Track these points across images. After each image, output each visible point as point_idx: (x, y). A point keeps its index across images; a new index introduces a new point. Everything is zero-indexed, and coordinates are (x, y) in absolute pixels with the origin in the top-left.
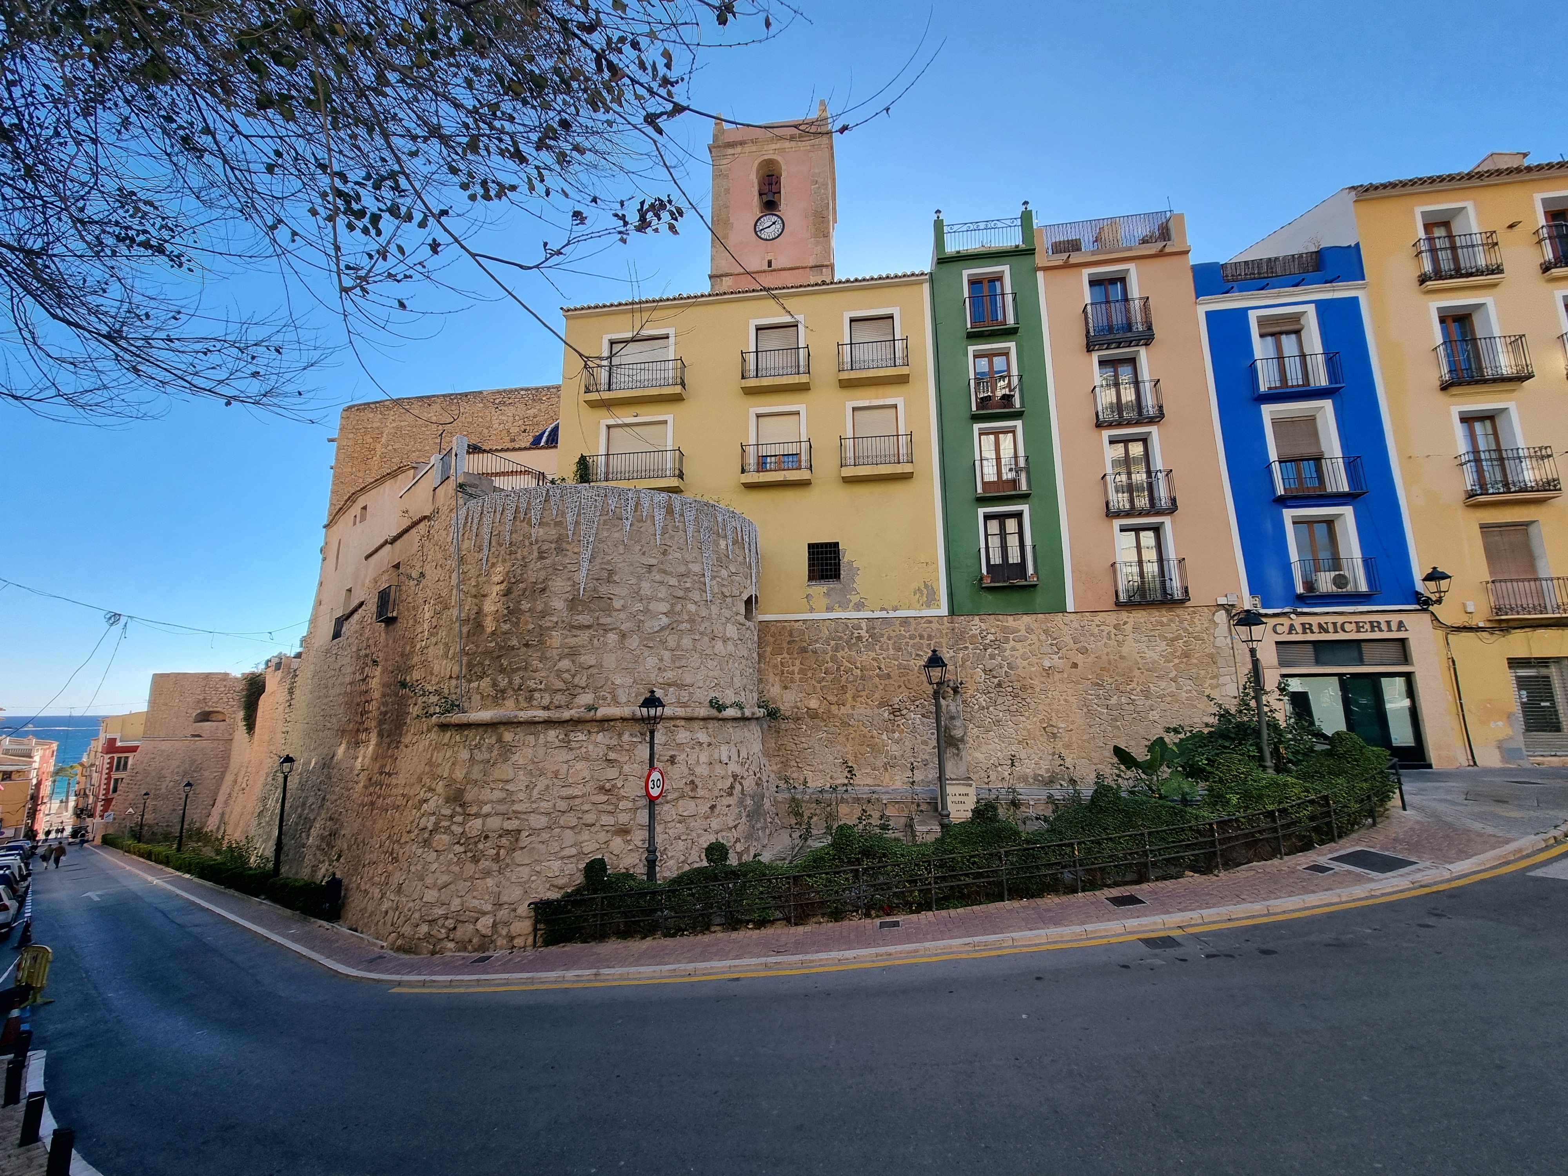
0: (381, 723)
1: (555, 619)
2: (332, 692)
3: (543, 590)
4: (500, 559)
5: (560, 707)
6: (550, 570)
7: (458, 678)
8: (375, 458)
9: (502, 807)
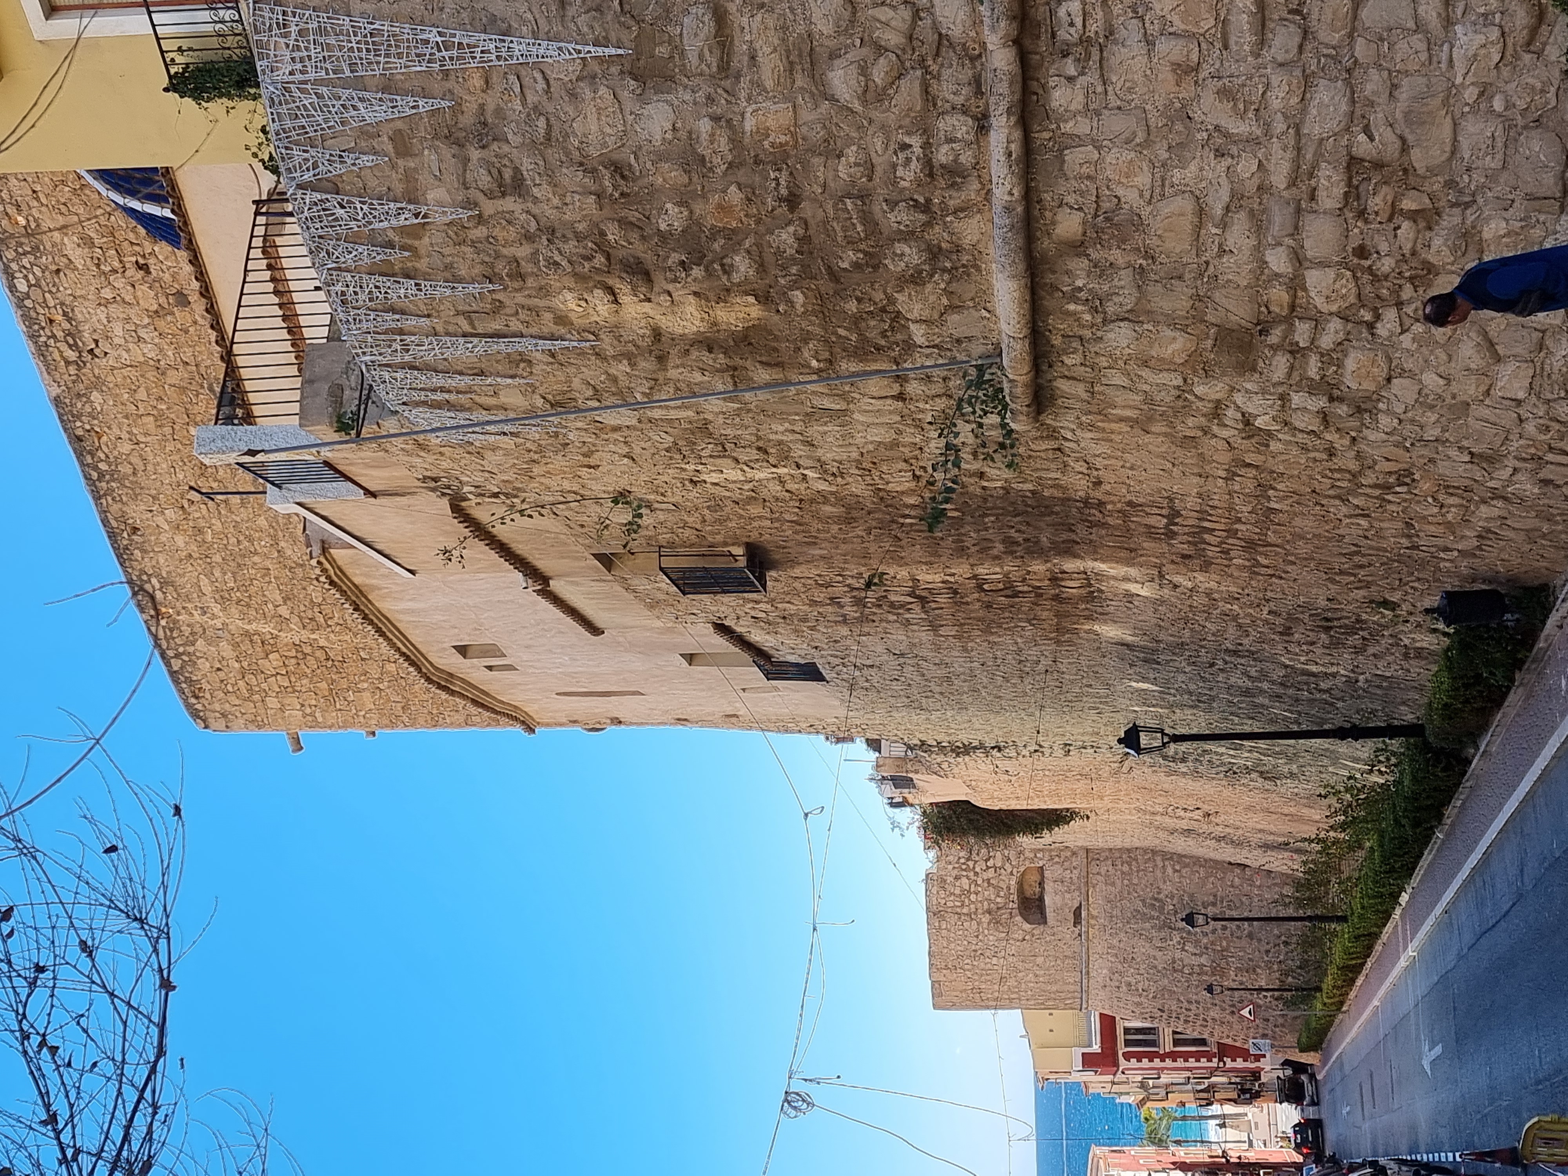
0: (1035, 550)
1: (705, 126)
2: (959, 665)
3: (619, 169)
4: (541, 303)
5: (977, 83)
6: (554, 155)
7: (901, 379)
8: (322, 643)
9: (1277, 219)
